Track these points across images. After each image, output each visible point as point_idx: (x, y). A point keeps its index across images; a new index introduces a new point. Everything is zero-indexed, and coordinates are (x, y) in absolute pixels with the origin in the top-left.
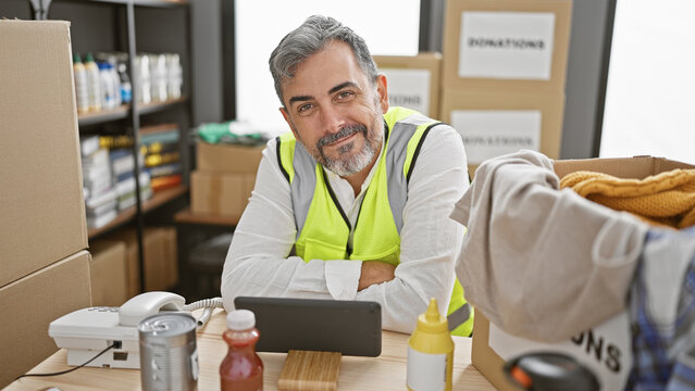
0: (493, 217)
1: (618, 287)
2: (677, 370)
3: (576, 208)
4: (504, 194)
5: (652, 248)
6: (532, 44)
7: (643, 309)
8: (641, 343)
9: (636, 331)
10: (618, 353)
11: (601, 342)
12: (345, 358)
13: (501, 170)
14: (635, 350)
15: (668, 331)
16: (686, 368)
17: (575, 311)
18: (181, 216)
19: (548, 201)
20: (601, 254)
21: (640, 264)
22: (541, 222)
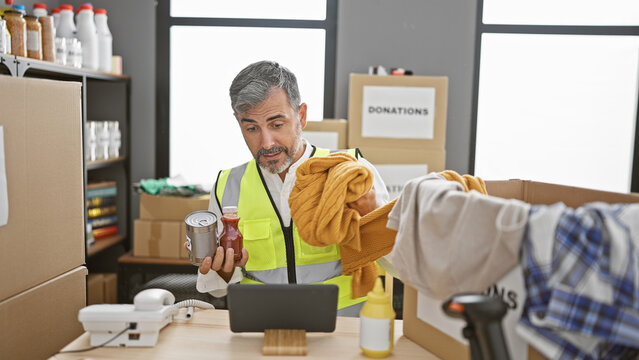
0: (421, 215)
1: (514, 245)
2: (555, 294)
3: (481, 202)
4: (428, 199)
5: (534, 217)
6: (418, 112)
7: (531, 258)
8: (531, 280)
9: (527, 274)
10: (515, 295)
11: (503, 291)
12: (309, 335)
13: (422, 184)
14: (527, 286)
15: (547, 269)
16: (560, 292)
17: (485, 271)
18: (124, 258)
19: (461, 201)
20: (502, 223)
21: (527, 229)
22: (456, 215)
